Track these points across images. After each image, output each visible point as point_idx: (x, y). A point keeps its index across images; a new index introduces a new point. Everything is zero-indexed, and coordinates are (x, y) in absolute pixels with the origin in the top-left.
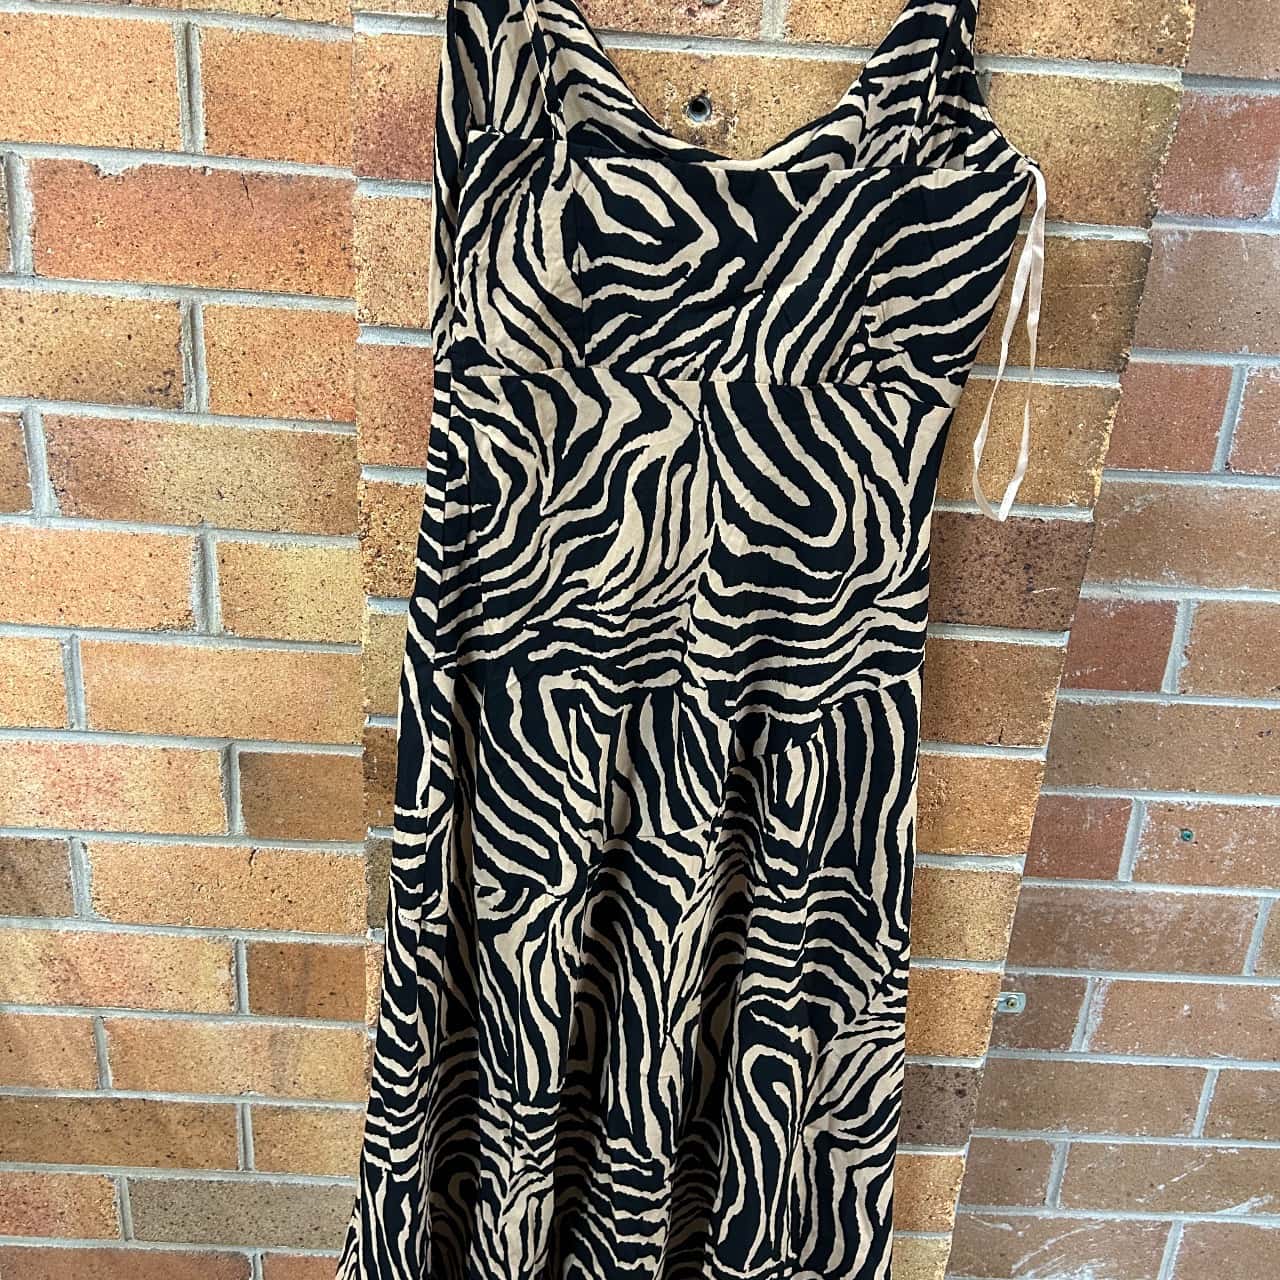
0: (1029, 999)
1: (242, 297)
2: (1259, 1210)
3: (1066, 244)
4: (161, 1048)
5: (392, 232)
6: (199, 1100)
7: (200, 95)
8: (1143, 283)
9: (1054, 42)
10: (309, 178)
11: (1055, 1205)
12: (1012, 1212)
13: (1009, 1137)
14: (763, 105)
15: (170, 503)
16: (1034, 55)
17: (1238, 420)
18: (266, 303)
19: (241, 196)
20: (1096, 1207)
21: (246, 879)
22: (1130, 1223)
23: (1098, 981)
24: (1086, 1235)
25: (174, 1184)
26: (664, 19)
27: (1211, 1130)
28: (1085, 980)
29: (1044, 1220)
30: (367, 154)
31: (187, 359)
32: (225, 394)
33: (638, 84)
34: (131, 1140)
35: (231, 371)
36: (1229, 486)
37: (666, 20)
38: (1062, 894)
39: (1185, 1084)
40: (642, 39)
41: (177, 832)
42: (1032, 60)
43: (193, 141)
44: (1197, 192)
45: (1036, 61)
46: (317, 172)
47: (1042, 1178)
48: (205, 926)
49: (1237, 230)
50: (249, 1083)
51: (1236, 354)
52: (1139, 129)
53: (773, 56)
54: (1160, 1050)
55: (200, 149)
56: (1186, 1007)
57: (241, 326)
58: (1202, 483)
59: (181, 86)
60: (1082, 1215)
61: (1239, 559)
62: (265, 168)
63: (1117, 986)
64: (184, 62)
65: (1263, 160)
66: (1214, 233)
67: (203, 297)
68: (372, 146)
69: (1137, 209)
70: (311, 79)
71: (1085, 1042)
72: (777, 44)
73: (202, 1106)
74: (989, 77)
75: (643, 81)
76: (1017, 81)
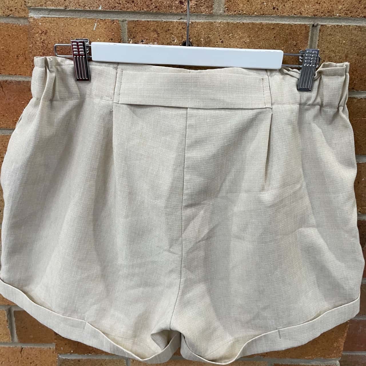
3: (355, 101)
9: (348, 10)
14: (216, 43)
16: (340, 16)
26: (169, 6)
33: (158, 36)
37: (170, 6)
38: (350, 357)
40: (160, 16)
42: (339, 18)
45: (340, 19)
53: (219, 22)
62: (9, 79)
72: (221, 15)
74: (319, 27)
75: (162, 35)
76: (332, 28)
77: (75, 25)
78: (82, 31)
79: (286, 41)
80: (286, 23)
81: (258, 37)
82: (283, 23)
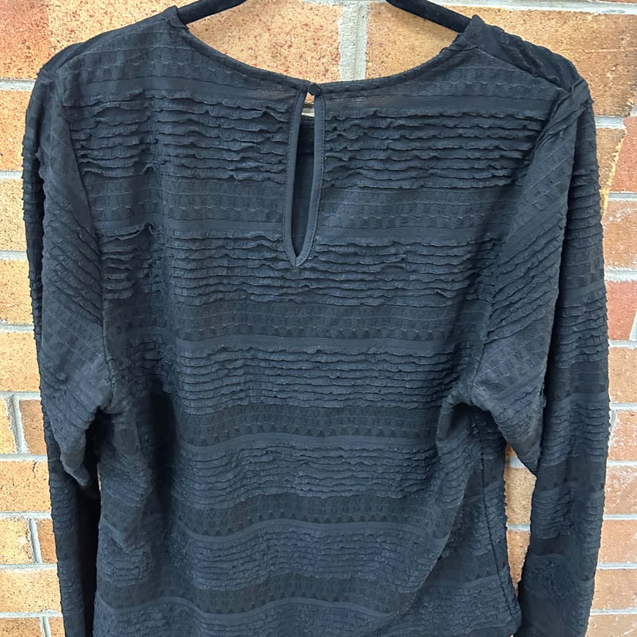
5: (77, 18)
6: (15, 616)
21: (31, 480)
48: (8, 511)
50: (46, 605)
54: (620, 560)
73: (16, 620)
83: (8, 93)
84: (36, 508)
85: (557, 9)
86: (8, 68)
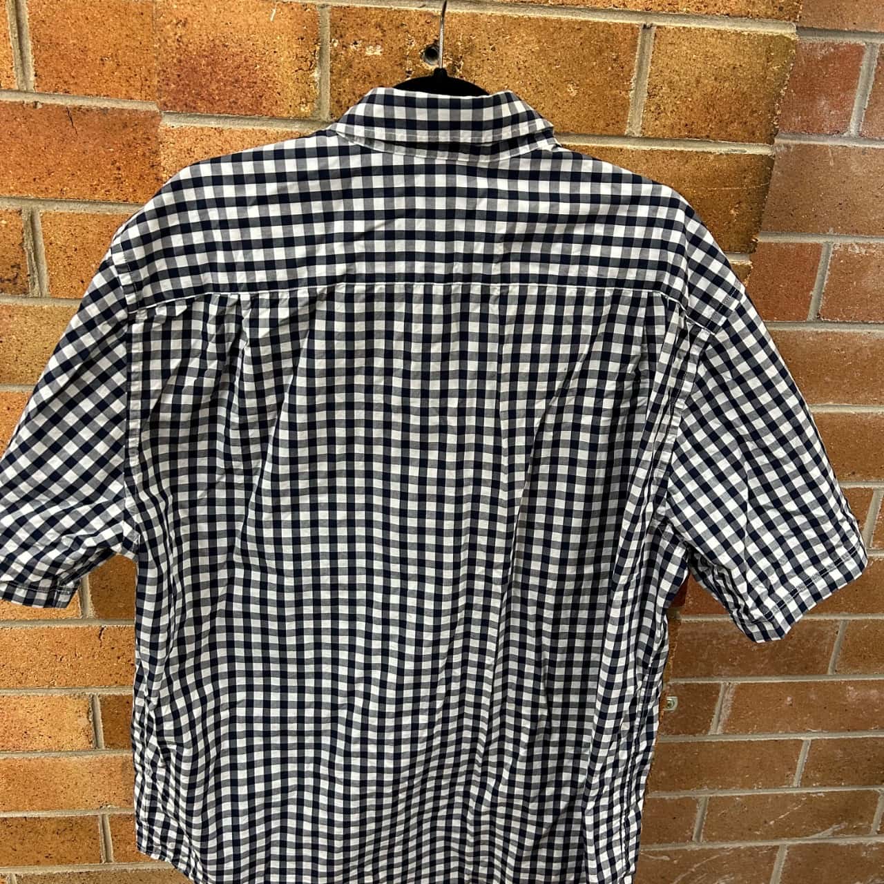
0: (680, 700)
1: (72, 206)
2: (838, 833)
4: (37, 779)
5: (192, 154)
6: (68, 814)
7: (29, 44)
8: (767, 187)
9: (702, 2)
10: (122, 110)
11: (699, 840)
12: (669, 848)
13: (667, 796)
14: (483, 51)
15: (21, 368)
16: (688, 12)
17: (826, 282)
18: (92, 210)
19: (67, 125)
20: (727, 839)
21: (97, 650)
22: (751, 849)
23: (728, 685)
24: (720, 859)
25: (52, 877)
27: (806, 781)
28: (719, 685)
29: (692, 851)
30: (169, 93)
31: (30, 255)
32: (62, 282)
33: (384, 36)
34: (18, 846)
35: (66, 263)
36: (820, 330)
38: (703, 626)
39: (787, 751)
41: (41, 618)
42: (687, 16)
43: (25, 81)
44: (797, 115)
45: (689, 17)
46: (127, 105)
47: (690, 824)
48: (67, 687)
49: (826, 143)
50: (107, 799)
51: (824, 233)
52: (765, 69)
53: (489, 13)
54: (771, 729)
55: (31, 86)
56: (789, 699)
57: (72, 228)
58: (801, 329)
59: (13, 36)
60: (718, 845)
61: (827, 383)
62: (86, 103)
63: (742, 687)
64: (14, 17)
65: (844, 90)
66: (809, 146)
67: (40, 206)
68: (173, 86)
69: (764, 131)
70: (119, 31)
71: (720, 727)
72: (492, 4)
73: (69, 820)
74: (654, 29)
75: (388, 33)
76: (675, 33)
77: (237, 11)
78: (251, 22)
79: (600, 52)
80: (601, 20)
81: (554, 43)
82: (596, 20)
83: (93, 216)
84: (101, 682)
85: (678, 149)
86: (95, 190)
